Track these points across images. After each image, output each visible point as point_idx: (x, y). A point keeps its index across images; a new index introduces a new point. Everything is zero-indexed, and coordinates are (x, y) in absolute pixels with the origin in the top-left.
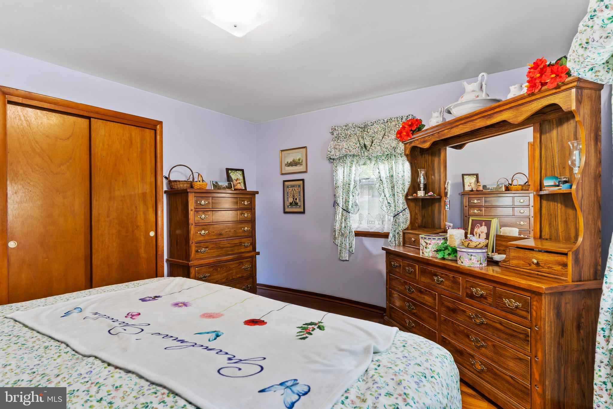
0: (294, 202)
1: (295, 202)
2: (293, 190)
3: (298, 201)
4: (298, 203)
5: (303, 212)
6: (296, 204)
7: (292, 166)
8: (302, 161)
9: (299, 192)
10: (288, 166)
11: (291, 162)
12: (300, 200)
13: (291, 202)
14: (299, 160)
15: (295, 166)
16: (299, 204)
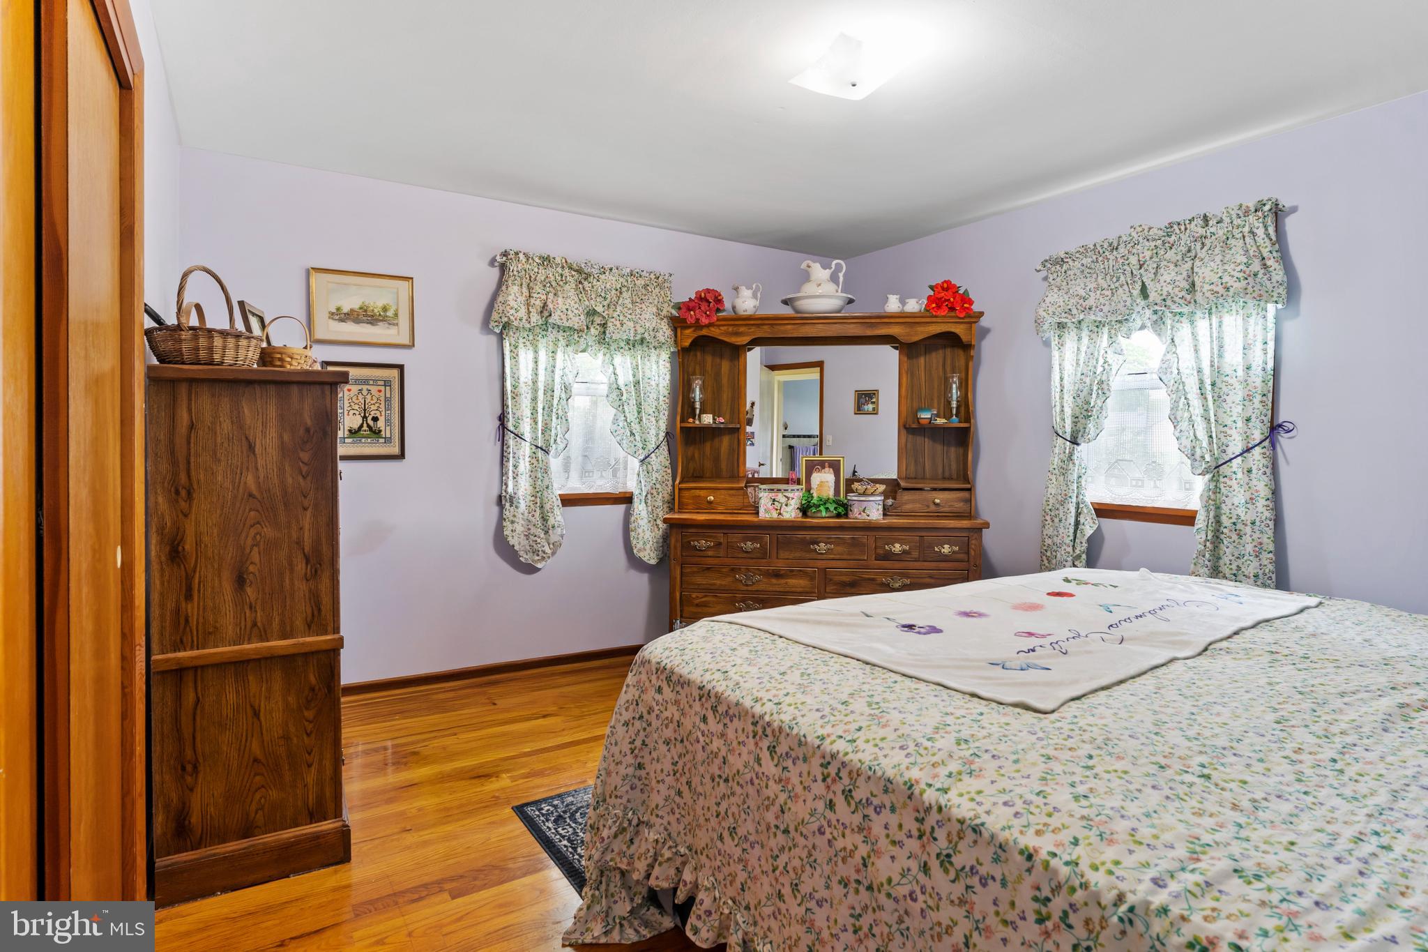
0: (365, 427)
1: (368, 426)
2: (365, 392)
3: (381, 424)
4: (380, 431)
5: (402, 456)
6: (376, 433)
7: (357, 321)
8: (396, 315)
9: (388, 400)
10: (342, 320)
11: (352, 310)
12: (388, 422)
13: (356, 426)
14: (385, 309)
15: (369, 326)
16: (386, 433)
